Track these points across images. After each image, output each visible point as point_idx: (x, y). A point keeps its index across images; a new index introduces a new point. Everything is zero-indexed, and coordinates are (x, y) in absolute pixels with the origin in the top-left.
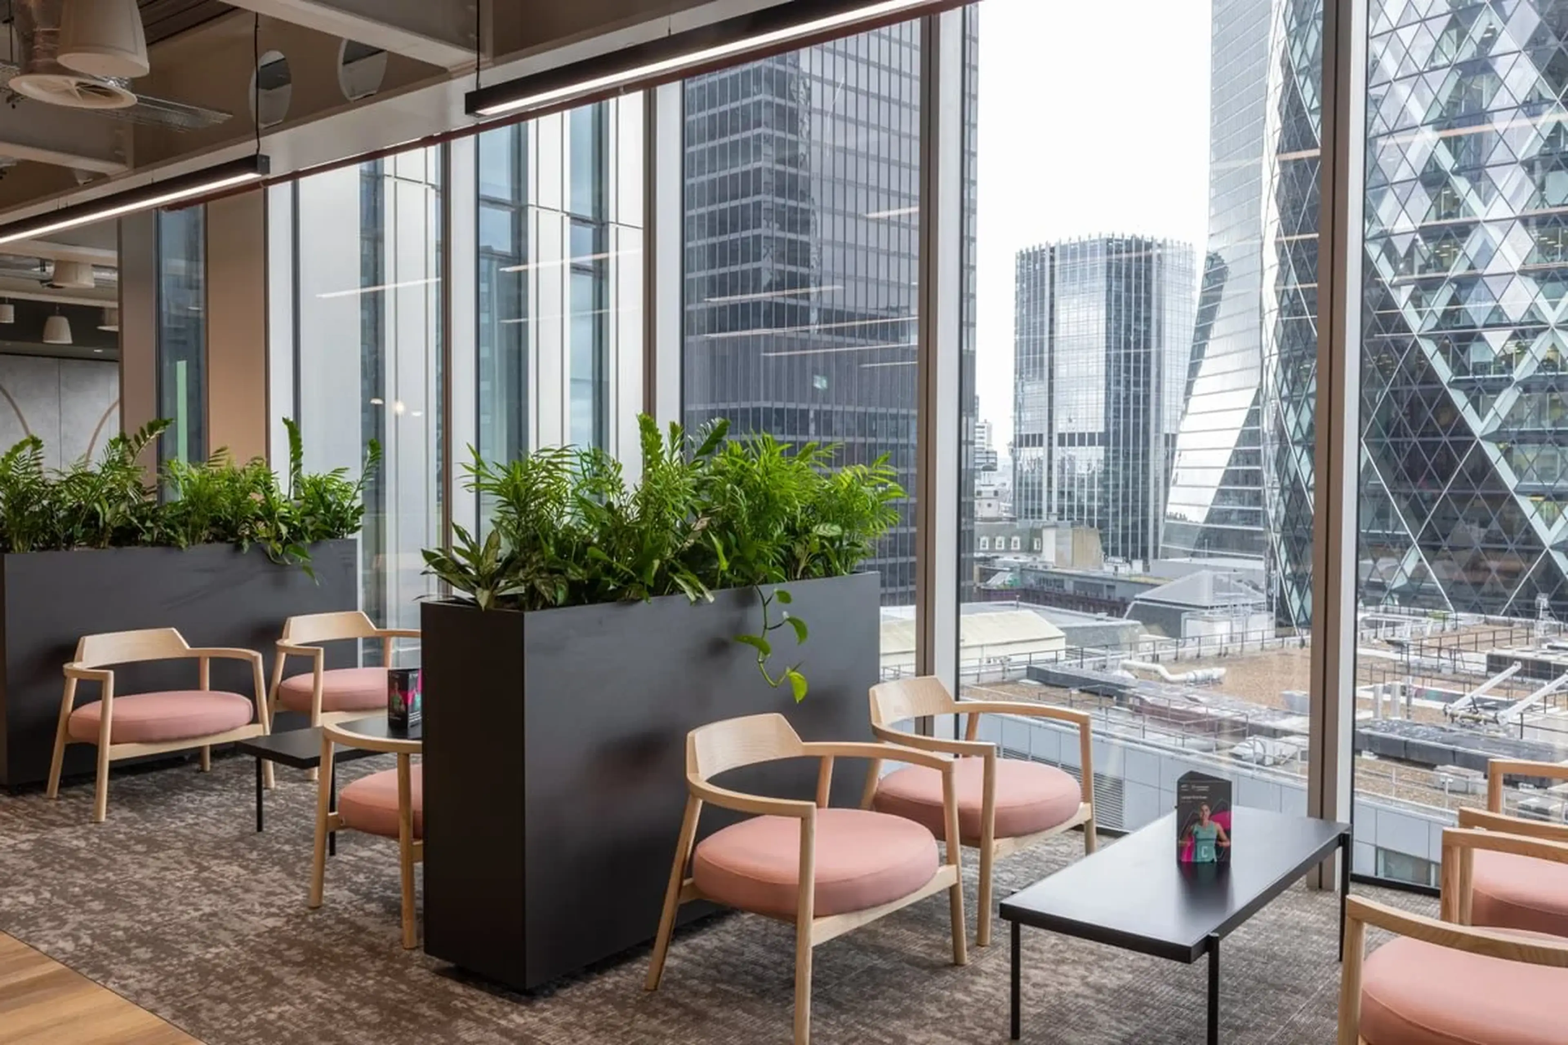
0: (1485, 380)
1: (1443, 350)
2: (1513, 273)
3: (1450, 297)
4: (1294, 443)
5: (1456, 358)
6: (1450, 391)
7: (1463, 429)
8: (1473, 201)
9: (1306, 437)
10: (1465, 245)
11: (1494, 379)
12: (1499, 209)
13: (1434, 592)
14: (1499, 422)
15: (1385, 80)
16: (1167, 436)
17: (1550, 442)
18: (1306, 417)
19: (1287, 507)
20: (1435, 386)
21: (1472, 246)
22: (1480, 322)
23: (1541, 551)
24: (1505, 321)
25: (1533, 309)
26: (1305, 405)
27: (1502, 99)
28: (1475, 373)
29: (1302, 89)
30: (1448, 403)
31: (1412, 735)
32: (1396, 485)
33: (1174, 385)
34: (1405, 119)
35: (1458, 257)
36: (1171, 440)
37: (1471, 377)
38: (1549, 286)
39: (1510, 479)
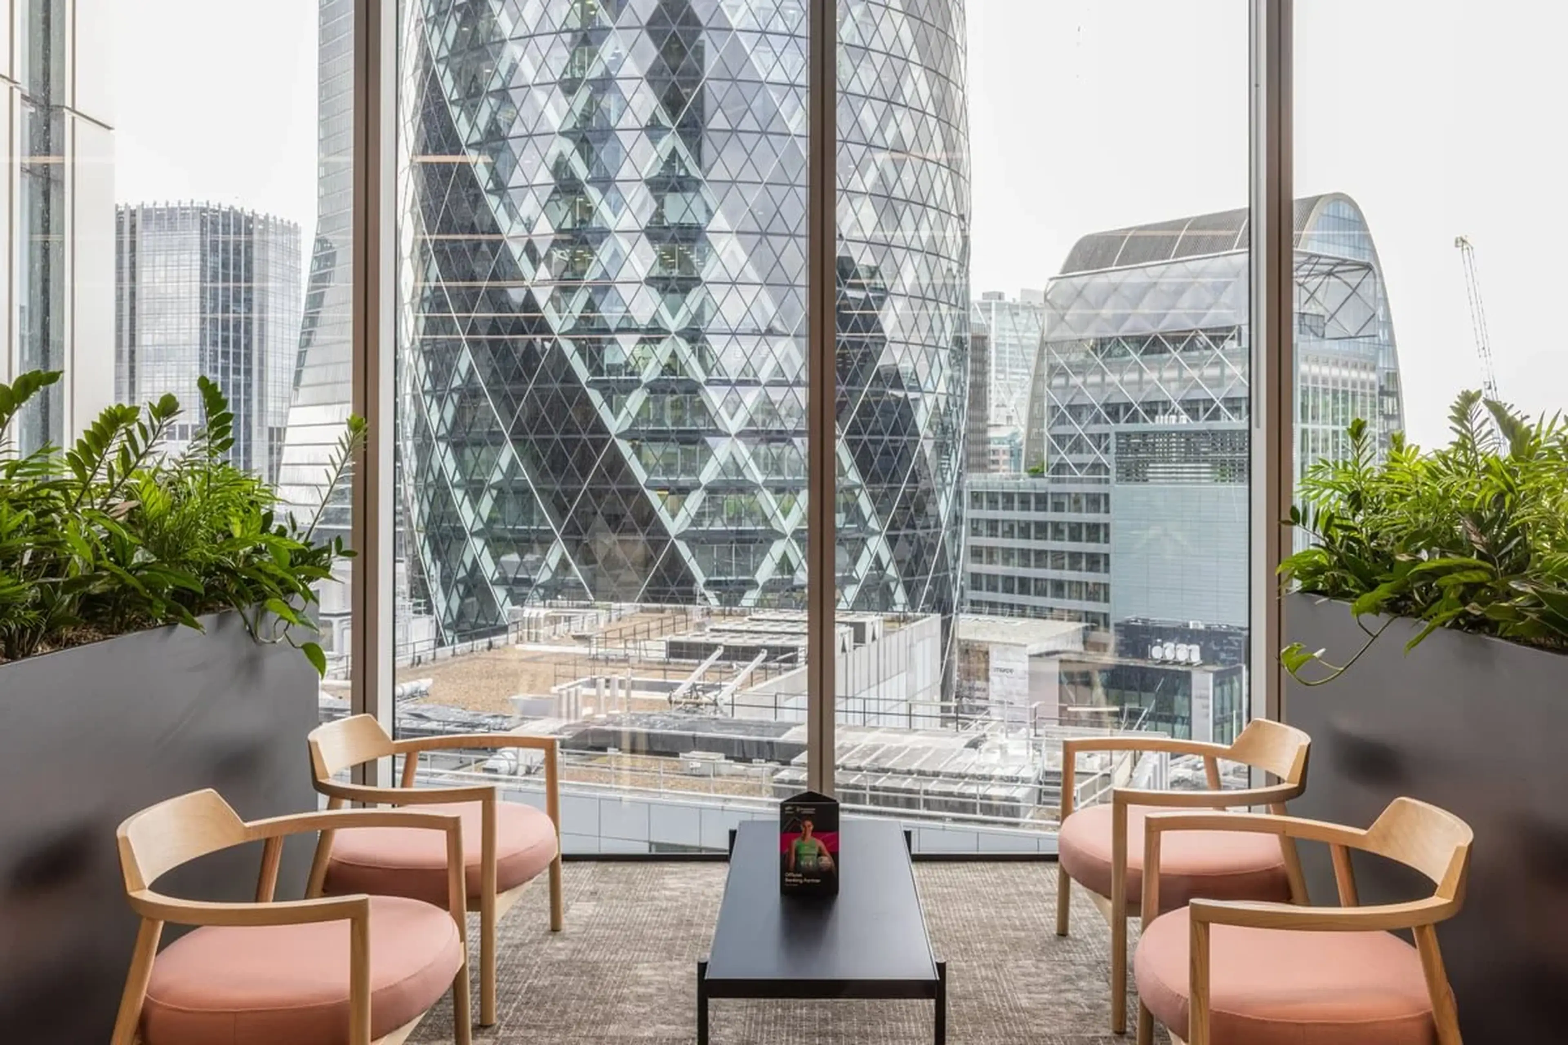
0: (618, 381)
1: (581, 351)
2: (640, 282)
3: (586, 299)
4: (437, 439)
5: (592, 359)
6: (588, 390)
7: (600, 428)
8: (604, 210)
9: (451, 432)
10: (598, 252)
11: (626, 381)
12: (626, 221)
13: (579, 585)
14: (631, 421)
15: (523, 83)
16: (271, 430)
17: (673, 441)
18: (450, 412)
19: (431, 505)
20: (576, 386)
21: (604, 253)
22: (613, 327)
23: (667, 541)
24: (634, 326)
25: (657, 316)
26: (449, 401)
27: (628, 120)
28: (610, 374)
29: (442, 78)
30: (586, 401)
31: (652, 726)
32: (540, 481)
33: (279, 375)
34: (543, 124)
35: (593, 263)
36: (276, 434)
37: (605, 378)
38: (669, 296)
39: (641, 476)
